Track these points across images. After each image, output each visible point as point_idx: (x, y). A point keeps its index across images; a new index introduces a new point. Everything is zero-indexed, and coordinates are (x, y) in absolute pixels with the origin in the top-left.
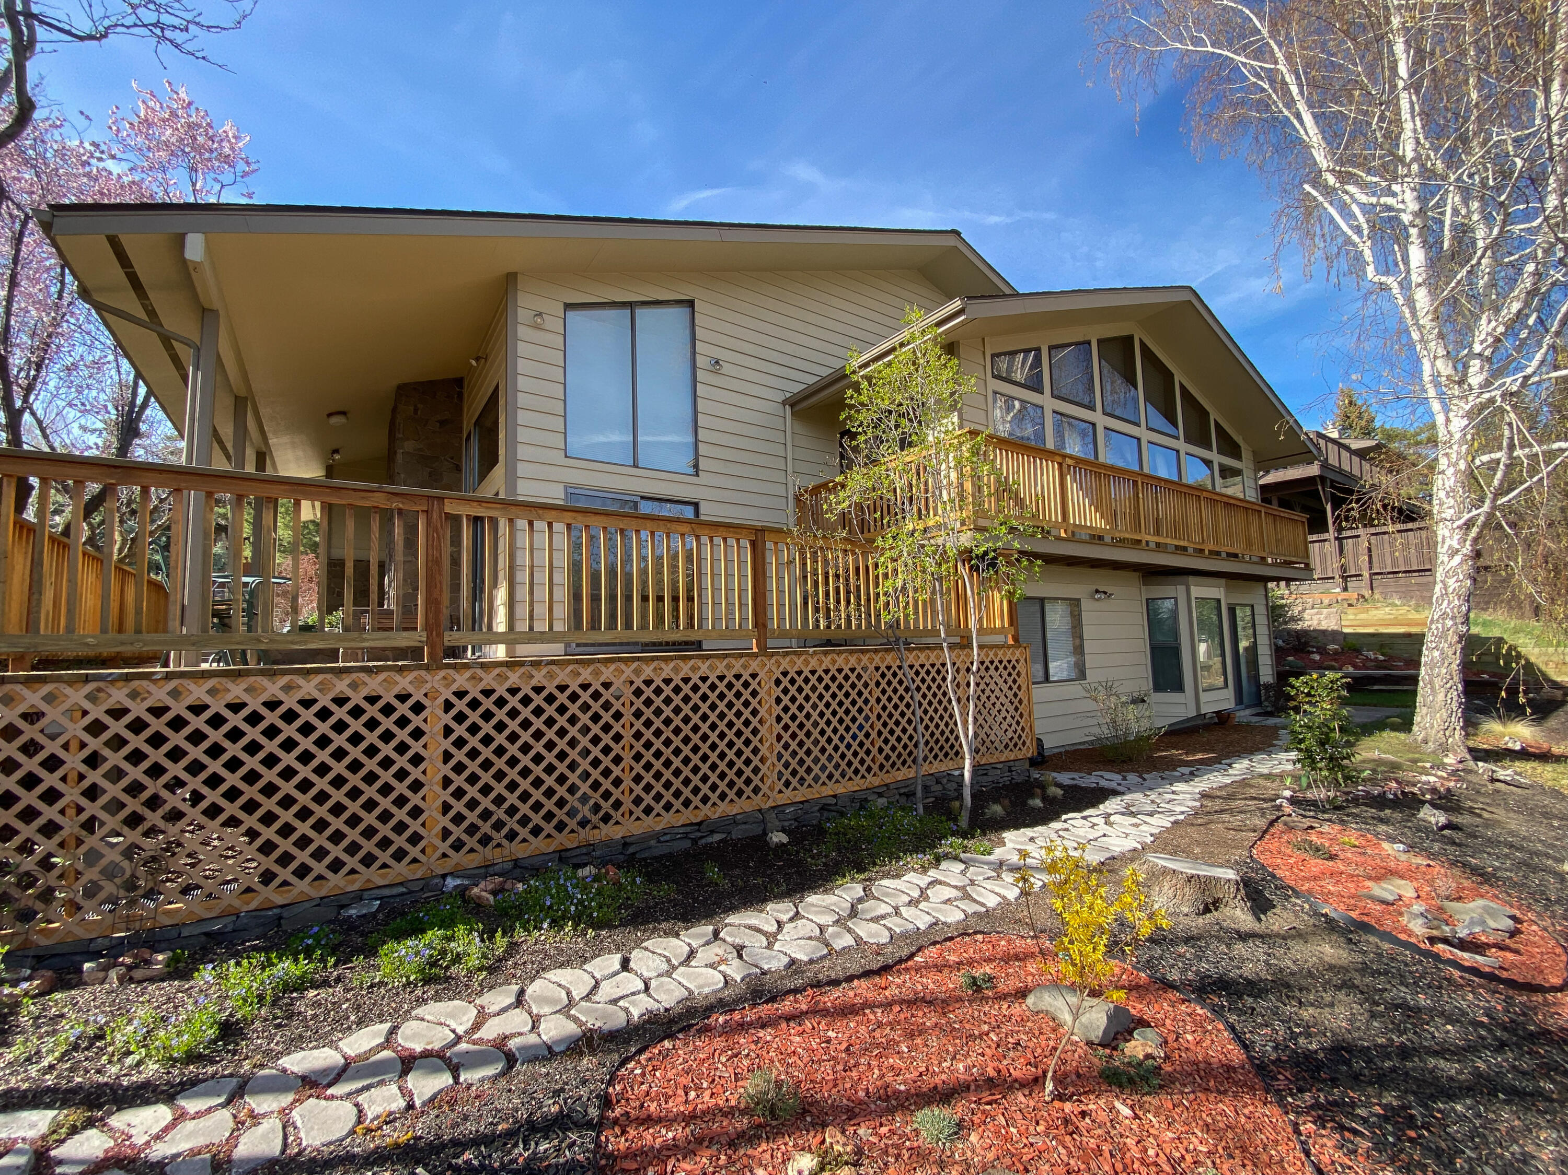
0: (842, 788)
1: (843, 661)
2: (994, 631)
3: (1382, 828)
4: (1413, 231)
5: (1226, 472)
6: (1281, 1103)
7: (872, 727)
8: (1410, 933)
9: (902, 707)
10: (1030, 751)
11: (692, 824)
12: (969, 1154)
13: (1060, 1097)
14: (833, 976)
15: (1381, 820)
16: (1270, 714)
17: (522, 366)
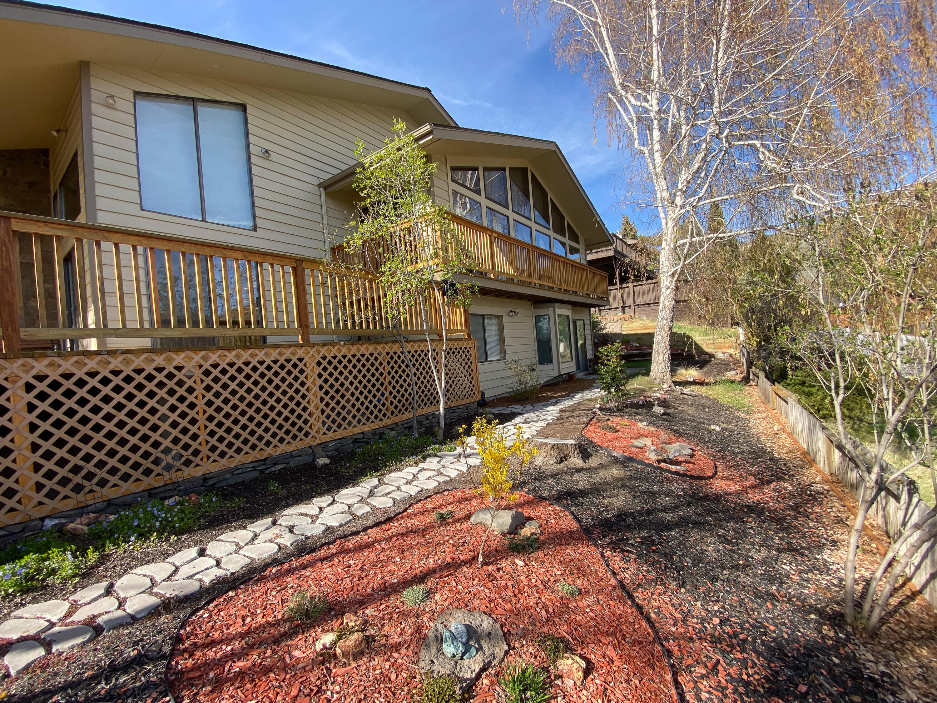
0: (368, 428)
1: (365, 349)
2: (457, 331)
3: (638, 417)
4: (656, 122)
5: (573, 251)
6: (596, 545)
7: (385, 389)
8: (649, 459)
9: (404, 376)
10: (477, 398)
11: (259, 461)
12: (434, 606)
13: (486, 564)
14: (355, 530)
15: (637, 414)
16: (592, 374)
17: (96, 135)
